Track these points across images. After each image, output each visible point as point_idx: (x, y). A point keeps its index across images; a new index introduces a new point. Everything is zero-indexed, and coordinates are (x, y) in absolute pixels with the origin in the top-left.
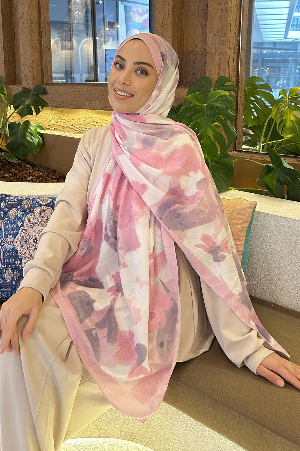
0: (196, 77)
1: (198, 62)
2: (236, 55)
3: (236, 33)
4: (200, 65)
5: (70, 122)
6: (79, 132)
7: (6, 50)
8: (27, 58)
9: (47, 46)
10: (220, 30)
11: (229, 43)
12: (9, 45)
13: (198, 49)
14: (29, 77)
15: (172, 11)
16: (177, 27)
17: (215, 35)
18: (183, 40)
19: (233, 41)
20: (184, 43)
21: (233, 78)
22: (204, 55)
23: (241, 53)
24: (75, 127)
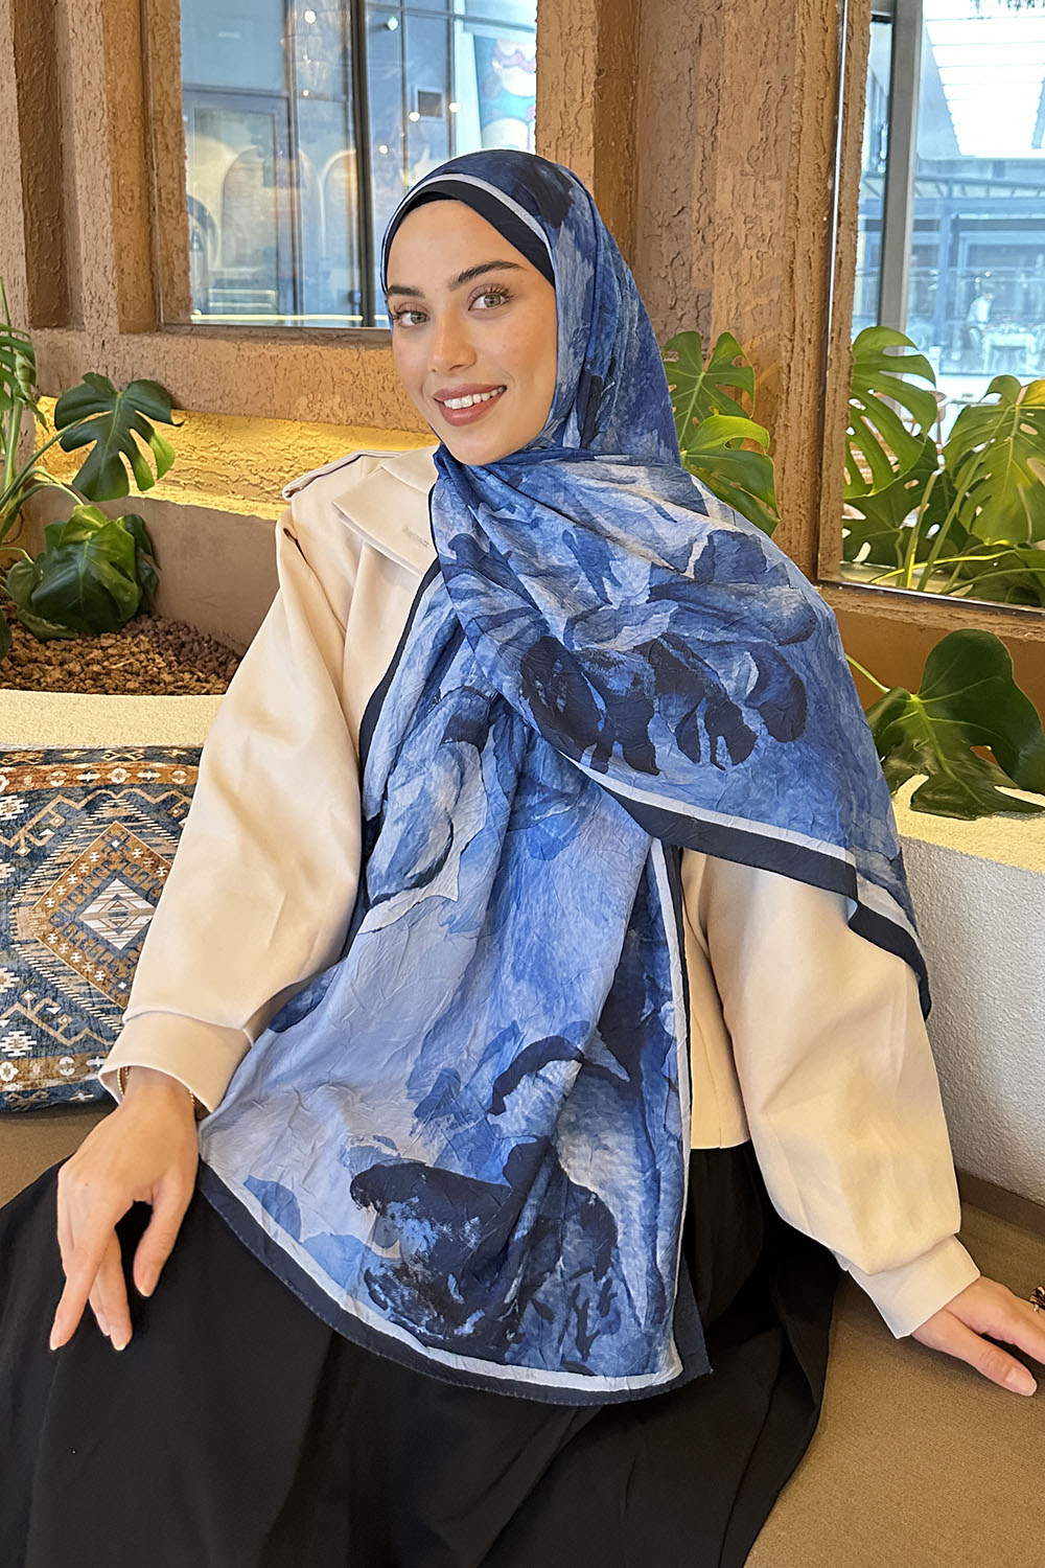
0: (680, 314)
1: (687, 265)
2: (819, 243)
3: (822, 165)
4: (695, 273)
5: (250, 463)
6: (277, 499)
7: (33, 206)
8: (100, 238)
9: (170, 196)
10: (762, 155)
11: (795, 202)
12: (41, 190)
13: (689, 219)
14: (109, 304)
15: (596, 83)
16: (613, 139)
17: (743, 173)
18: (637, 183)
19: (808, 195)
20: (640, 193)
21: (809, 327)
22: (709, 240)
23: (838, 235)
24: (265, 482)
